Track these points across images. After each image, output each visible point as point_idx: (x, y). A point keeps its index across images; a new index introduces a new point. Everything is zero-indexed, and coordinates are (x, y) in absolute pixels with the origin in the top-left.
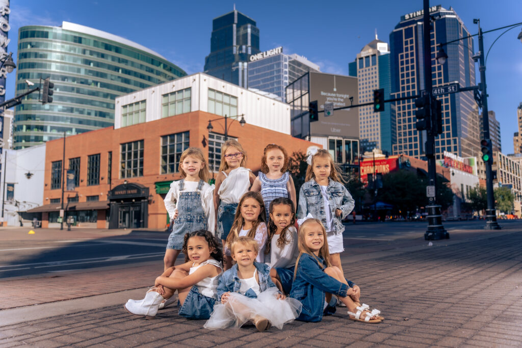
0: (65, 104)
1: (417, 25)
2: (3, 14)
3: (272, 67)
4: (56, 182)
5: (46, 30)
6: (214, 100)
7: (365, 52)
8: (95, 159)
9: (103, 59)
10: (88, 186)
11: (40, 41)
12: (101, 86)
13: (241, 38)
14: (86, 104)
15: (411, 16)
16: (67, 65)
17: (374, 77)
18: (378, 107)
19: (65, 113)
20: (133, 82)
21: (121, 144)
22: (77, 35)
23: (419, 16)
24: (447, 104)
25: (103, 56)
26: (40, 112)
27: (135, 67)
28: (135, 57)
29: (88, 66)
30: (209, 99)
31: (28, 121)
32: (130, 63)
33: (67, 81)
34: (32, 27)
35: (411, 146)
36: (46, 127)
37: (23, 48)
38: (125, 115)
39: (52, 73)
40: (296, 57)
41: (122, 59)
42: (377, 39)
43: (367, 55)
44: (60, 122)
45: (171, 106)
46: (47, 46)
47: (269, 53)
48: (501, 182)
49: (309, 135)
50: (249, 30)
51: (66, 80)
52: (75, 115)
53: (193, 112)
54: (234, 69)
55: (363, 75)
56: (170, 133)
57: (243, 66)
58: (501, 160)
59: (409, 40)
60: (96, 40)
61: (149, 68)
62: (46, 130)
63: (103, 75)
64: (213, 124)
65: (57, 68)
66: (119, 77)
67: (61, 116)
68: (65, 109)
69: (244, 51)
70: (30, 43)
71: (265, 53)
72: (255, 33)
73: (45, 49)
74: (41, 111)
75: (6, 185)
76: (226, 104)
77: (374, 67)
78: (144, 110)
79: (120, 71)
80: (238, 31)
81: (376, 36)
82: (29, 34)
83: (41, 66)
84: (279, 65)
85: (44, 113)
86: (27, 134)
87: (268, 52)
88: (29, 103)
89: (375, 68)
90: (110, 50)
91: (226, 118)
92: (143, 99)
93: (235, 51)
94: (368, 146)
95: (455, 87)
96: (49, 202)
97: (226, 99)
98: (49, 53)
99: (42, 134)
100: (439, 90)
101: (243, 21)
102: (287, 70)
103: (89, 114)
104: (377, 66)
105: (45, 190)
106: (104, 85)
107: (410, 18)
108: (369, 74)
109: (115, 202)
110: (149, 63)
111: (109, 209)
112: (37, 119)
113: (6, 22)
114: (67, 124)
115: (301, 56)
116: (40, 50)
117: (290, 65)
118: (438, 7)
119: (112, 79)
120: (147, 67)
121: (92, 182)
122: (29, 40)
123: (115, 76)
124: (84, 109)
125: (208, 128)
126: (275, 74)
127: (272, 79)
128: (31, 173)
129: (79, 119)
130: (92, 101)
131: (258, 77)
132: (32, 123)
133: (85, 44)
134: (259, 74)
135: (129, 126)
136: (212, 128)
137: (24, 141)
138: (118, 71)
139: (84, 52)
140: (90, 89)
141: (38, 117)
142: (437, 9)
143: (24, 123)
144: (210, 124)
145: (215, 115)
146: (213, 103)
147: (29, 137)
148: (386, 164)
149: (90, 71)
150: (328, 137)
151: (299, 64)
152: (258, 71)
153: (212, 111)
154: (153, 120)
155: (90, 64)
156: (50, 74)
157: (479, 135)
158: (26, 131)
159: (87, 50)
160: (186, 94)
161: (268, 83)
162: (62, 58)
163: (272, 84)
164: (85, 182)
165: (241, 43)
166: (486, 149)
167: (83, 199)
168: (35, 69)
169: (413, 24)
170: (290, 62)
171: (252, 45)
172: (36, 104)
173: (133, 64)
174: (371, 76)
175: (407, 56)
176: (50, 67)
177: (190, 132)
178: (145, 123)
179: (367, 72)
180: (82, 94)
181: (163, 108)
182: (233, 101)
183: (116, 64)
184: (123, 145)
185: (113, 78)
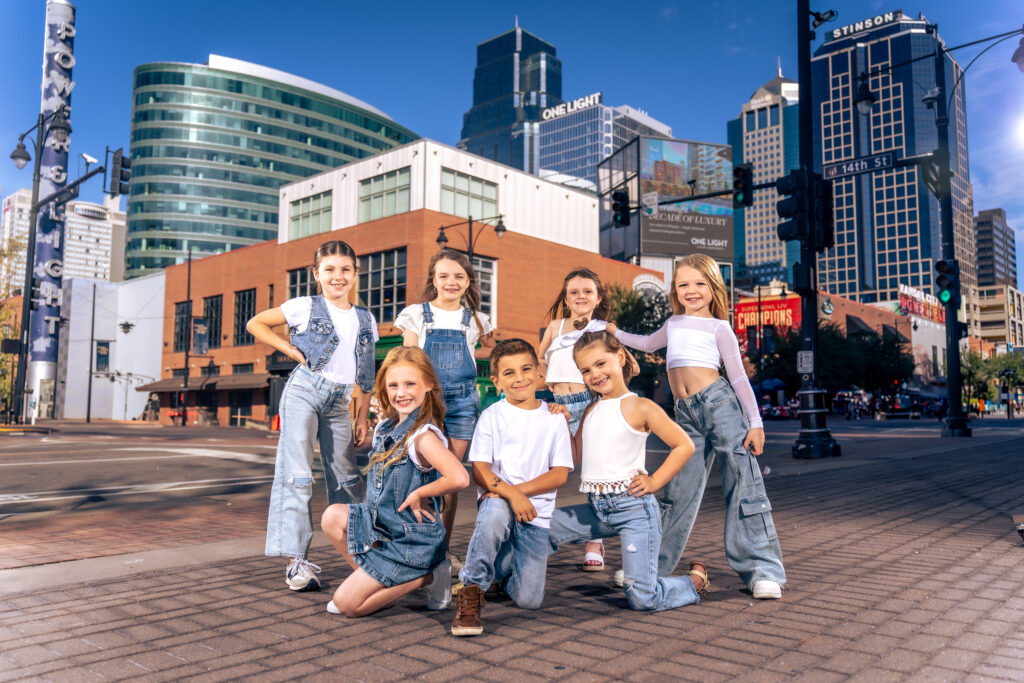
0: (213, 201)
1: (857, 48)
2: (63, 36)
3: (583, 130)
4: (182, 339)
5: (180, 70)
6: (453, 190)
7: (760, 101)
8: (247, 299)
9: (279, 120)
10: (235, 346)
11: (171, 91)
12: (274, 169)
13: (528, 79)
14: (250, 200)
15: (845, 33)
16: (217, 132)
17: (775, 147)
18: (740, 197)
19: (214, 217)
20: (331, 160)
21: (289, 271)
22: (234, 78)
23: (860, 31)
24: (913, 196)
25: (278, 114)
26: (171, 216)
27: (335, 133)
28: (335, 116)
29: (252, 132)
30: (444, 187)
31: (150, 232)
32: (325, 127)
33: (217, 160)
34: (155, 66)
35: (842, 276)
36: (181, 241)
37: (142, 102)
38: (295, 219)
39: (190, 147)
40: (628, 111)
41: (313, 119)
42: (780, 75)
43: (763, 105)
44: (205, 234)
45: (375, 203)
46: (181, 98)
47: (577, 104)
48: (1012, 343)
49: (639, 255)
50: (543, 64)
51: (215, 158)
52: (230, 221)
53: (413, 212)
54: (515, 134)
55: (754, 144)
56: (373, 250)
57: (532, 129)
58: (1013, 300)
59: (840, 76)
60: (267, 86)
61: (360, 135)
62: (181, 248)
63: (278, 149)
64: (448, 233)
65: (199, 138)
66: (307, 152)
67: (206, 221)
68: (214, 209)
69: (533, 102)
70: (154, 95)
71: (569, 104)
72: (553, 69)
73: (179, 104)
74: (173, 214)
75: (95, 344)
76: (475, 196)
77: (774, 128)
78: (329, 210)
79: (309, 140)
80: (522, 66)
81: (780, 70)
82: (152, 79)
83: (173, 133)
84: (595, 126)
85: (178, 217)
86: (149, 255)
87: (575, 102)
88: (152, 199)
89: (778, 130)
90: (292, 104)
91: (470, 221)
92: (327, 189)
93: (518, 101)
94: (763, 275)
95: (888, 157)
96: (170, 375)
97: (476, 188)
98: (185, 111)
99: (174, 254)
100: (857, 165)
101: (532, 46)
102: (610, 135)
103: (254, 218)
104: (781, 126)
105: (165, 353)
106: (280, 167)
107: (843, 36)
108: (766, 141)
109: (277, 376)
110: (361, 126)
111: (268, 388)
112: (165, 228)
113: (67, 52)
114: (216, 237)
115: (637, 109)
116: (171, 106)
117: (615, 126)
118: (896, 14)
119: (294, 156)
120: (356, 133)
121: (243, 340)
122: (151, 88)
123: (300, 150)
124: (246, 210)
125: (439, 241)
126: (589, 143)
127: (583, 151)
128: (130, 323)
129: (237, 227)
130: (260, 194)
131: (557, 148)
132: (157, 234)
133: (249, 94)
134: (559, 143)
135: (302, 239)
136: (446, 241)
137: (143, 267)
138: (306, 142)
139: (245, 107)
140: (256, 174)
141: (168, 225)
142: (895, 18)
143: (144, 236)
144: (442, 234)
145: (454, 216)
146: (450, 195)
147: (152, 259)
148: (786, 309)
149: (257, 142)
150: (674, 258)
151: (634, 124)
152: (556, 137)
153: (449, 210)
154: (343, 226)
155: (256, 130)
156: (187, 149)
157: (973, 254)
158: (147, 249)
159: (251, 104)
160: (400, 180)
161: (576, 159)
162: (209, 119)
163: (583, 162)
164: (231, 340)
165: (528, 86)
166: (946, 278)
167: (226, 371)
168: (162, 140)
169: (849, 46)
170: (616, 121)
171: (549, 91)
172: (162, 202)
173: (331, 128)
174: (769, 144)
175: (836, 106)
176: (187, 135)
177: (408, 248)
178: (330, 232)
179: (762, 138)
180: (242, 182)
181: (362, 204)
182: (489, 192)
183: (302, 128)
184: (293, 272)
185: (297, 153)
